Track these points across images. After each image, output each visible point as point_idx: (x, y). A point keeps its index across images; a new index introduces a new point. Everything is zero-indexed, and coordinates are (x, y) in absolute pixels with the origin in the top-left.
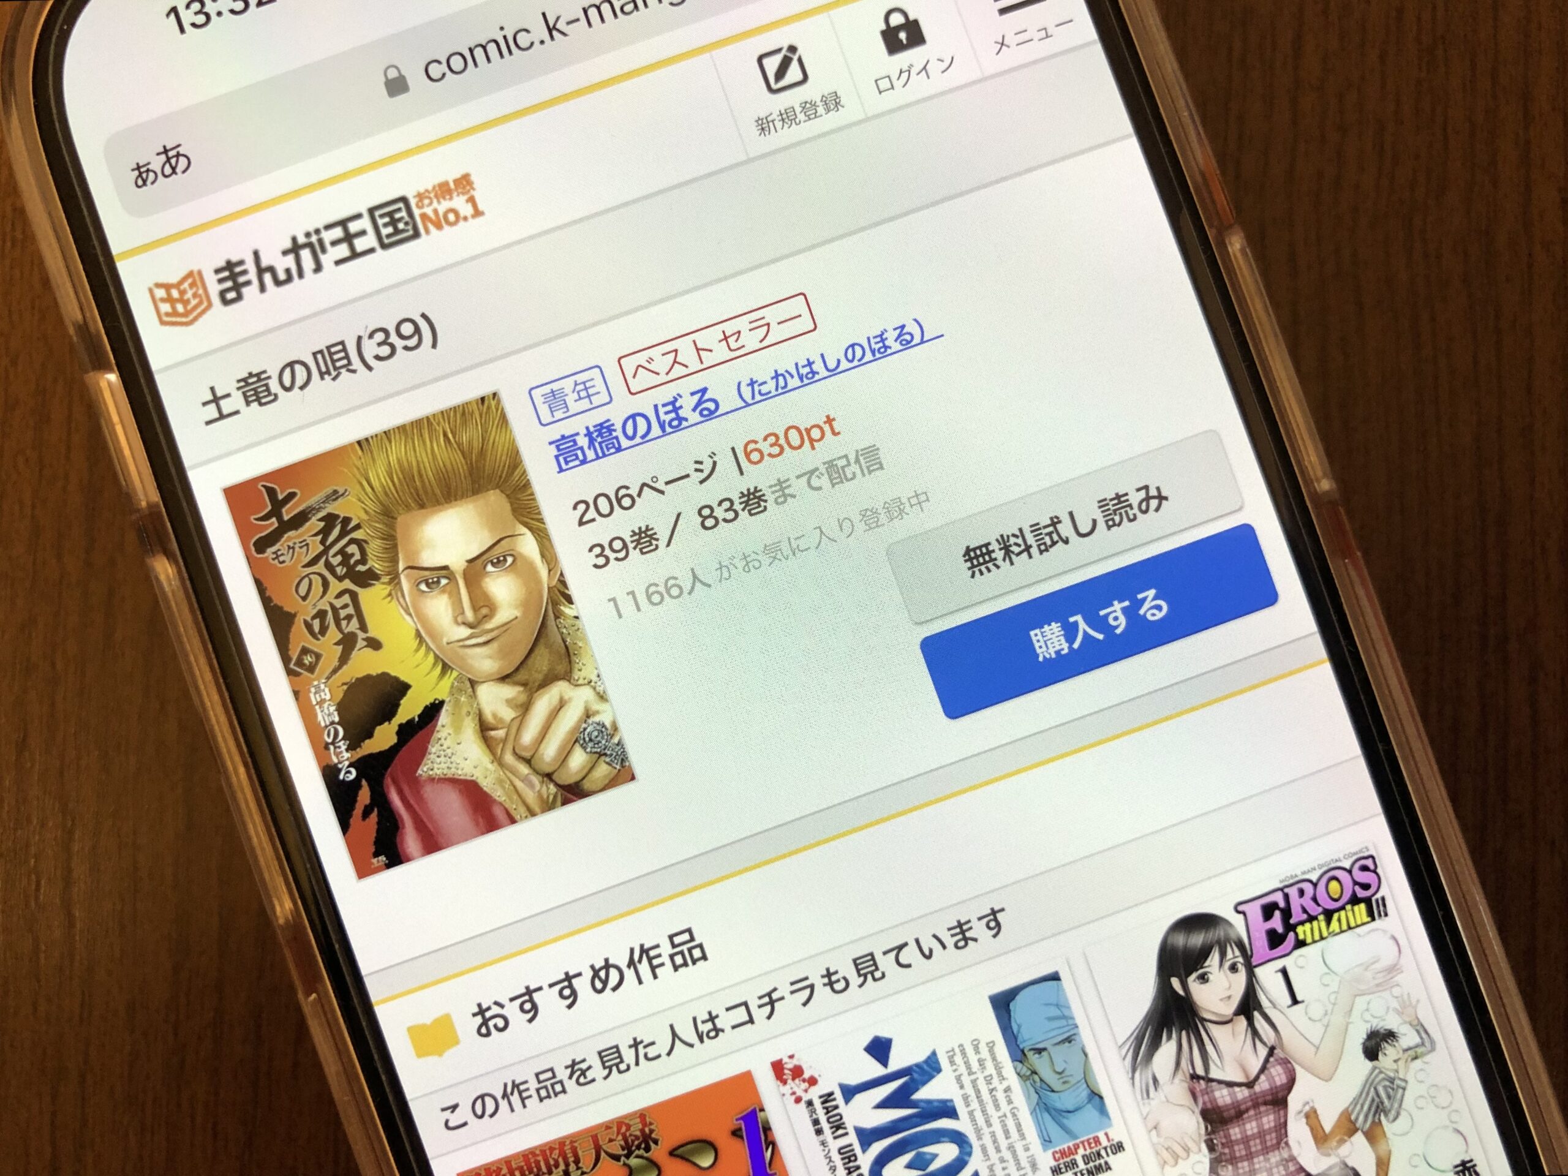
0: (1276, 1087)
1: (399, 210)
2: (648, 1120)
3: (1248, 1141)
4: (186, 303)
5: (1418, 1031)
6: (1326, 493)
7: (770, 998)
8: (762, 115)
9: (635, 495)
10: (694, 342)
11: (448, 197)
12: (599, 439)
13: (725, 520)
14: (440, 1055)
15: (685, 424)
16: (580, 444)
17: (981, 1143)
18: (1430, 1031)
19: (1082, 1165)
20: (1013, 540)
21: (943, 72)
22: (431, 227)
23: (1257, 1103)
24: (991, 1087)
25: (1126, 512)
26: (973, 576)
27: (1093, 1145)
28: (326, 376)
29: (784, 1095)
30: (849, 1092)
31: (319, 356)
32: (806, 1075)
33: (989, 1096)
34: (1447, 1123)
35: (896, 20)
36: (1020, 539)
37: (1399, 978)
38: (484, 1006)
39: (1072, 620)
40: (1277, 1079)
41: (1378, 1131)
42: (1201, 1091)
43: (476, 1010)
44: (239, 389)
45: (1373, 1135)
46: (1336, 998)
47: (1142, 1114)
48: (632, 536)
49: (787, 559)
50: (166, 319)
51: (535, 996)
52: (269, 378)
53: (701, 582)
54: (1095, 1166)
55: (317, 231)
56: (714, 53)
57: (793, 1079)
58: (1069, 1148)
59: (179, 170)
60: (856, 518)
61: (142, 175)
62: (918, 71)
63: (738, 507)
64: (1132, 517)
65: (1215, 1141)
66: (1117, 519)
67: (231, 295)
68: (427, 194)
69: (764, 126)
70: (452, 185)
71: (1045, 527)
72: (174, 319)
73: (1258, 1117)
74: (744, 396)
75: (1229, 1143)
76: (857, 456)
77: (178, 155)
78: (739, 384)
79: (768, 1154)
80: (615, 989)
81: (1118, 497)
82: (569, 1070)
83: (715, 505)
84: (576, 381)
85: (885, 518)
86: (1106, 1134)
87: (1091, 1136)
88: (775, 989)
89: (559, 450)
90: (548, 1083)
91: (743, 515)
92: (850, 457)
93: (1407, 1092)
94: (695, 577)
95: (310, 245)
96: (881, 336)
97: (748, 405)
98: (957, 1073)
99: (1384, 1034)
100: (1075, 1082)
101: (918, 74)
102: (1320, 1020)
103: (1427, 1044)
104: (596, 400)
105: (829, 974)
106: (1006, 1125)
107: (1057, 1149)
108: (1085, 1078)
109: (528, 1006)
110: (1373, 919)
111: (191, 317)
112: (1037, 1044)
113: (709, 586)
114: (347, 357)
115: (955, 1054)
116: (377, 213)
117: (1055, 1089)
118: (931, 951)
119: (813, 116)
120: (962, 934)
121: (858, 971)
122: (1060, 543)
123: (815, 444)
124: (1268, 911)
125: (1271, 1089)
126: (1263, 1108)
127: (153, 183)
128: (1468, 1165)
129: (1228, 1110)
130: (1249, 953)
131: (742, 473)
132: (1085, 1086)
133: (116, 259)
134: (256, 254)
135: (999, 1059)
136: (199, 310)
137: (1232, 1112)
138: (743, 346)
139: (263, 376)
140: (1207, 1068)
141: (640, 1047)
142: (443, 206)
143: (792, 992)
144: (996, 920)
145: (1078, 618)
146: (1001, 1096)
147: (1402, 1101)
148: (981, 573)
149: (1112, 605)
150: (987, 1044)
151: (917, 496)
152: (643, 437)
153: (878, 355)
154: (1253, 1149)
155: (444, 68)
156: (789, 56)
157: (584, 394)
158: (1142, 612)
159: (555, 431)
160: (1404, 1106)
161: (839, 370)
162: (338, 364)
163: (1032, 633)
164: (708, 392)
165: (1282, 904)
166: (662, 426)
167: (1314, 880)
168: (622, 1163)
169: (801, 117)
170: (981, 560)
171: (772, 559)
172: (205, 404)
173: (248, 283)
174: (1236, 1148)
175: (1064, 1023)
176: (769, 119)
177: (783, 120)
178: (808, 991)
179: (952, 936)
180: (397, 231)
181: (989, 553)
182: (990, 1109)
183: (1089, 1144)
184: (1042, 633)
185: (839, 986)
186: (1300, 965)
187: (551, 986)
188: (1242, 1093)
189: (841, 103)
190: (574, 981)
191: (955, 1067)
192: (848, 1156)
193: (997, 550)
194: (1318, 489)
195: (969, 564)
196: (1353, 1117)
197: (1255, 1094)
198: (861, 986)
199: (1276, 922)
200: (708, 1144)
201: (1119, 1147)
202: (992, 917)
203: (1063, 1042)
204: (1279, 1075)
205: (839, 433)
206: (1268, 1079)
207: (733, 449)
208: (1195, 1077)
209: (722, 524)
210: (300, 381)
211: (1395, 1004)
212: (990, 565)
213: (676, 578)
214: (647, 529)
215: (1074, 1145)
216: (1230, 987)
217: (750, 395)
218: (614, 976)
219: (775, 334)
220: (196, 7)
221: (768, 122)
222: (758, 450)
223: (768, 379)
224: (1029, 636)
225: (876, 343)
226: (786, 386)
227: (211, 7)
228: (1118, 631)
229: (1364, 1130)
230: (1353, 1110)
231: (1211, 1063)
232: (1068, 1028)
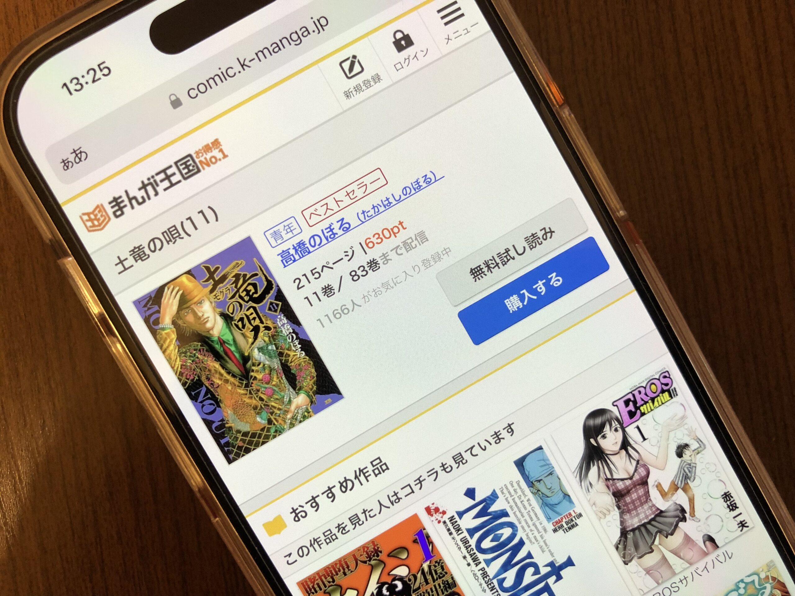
0: (642, 477)
1: (189, 161)
2: (376, 543)
3: (634, 502)
4: (98, 220)
5: (698, 442)
6: (622, 217)
7: (419, 480)
8: (346, 90)
9: (320, 271)
10: (334, 198)
11: (210, 151)
12: (300, 250)
13: (362, 276)
14: (280, 533)
15: (336, 236)
16: (291, 253)
17: (521, 525)
18: (703, 441)
19: (565, 526)
20: (490, 262)
21: (424, 56)
22: (205, 167)
23: (635, 485)
24: (521, 500)
25: (537, 241)
26: (476, 281)
27: (569, 516)
28: (170, 242)
29: (433, 521)
30: (461, 514)
31: (165, 234)
32: (441, 511)
33: (521, 504)
34: (716, 478)
35: (399, 36)
36: (493, 260)
37: (686, 421)
38: (295, 508)
39: (522, 292)
40: (642, 473)
41: (687, 486)
42: (611, 485)
43: (292, 511)
44: (131, 255)
45: (685, 490)
46: (661, 434)
47: (587, 499)
48: (322, 290)
49: (393, 288)
50: (91, 229)
51: (316, 499)
52: (144, 248)
53: (356, 305)
54: (571, 525)
55: (153, 177)
56: (319, 64)
57: (436, 513)
58: (559, 520)
59: (83, 159)
60: (420, 264)
63: (367, 269)
64: (540, 243)
65: (620, 505)
66: (534, 245)
67: (119, 213)
68: (200, 151)
69: (348, 95)
70: (211, 145)
71: (503, 254)
72: (94, 228)
73: (636, 491)
74: (361, 219)
75: (626, 504)
76: (416, 237)
77: (81, 152)
78: (358, 214)
79: (430, 548)
80: (351, 490)
81: (533, 235)
82: (338, 528)
83: (357, 270)
84: (284, 226)
85: (433, 262)
86: (574, 511)
87: (567, 513)
88: (421, 476)
89: (281, 256)
90: (329, 536)
91: (370, 272)
92: (413, 238)
93: (697, 468)
94: (354, 303)
95: (150, 184)
96: (417, 181)
97: (363, 222)
98: (506, 497)
99: (684, 446)
100: (557, 491)
101: (413, 59)
103: (702, 446)
104: (295, 232)
105: (443, 465)
106: (530, 515)
107: (554, 521)
108: (560, 489)
109: (314, 505)
110: (672, 398)
111: (102, 226)
112: (538, 478)
113: (360, 306)
114: (178, 232)
115: (503, 489)
116: (179, 164)
117: (549, 496)
118: (485, 447)
119: (369, 86)
120: (497, 437)
121: (455, 461)
122: (511, 259)
123: (397, 235)
124: (627, 403)
125: (640, 478)
126: (638, 487)
127: (72, 167)
128: (727, 494)
129: (623, 491)
130: (622, 422)
131: (366, 253)
132: (561, 492)
133: (61, 205)
134: (126, 192)
135: (523, 488)
136: (105, 222)
137: (625, 491)
138: (356, 197)
139: (141, 247)
140: (612, 475)
141: (367, 512)
142: (208, 156)
143: (429, 476)
144: (511, 428)
145: (524, 291)
146: (526, 503)
147: (695, 472)
148: (479, 279)
149: (538, 283)
150: (516, 482)
151: (445, 250)
152: (319, 245)
153: (417, 190)
154: (636, 505)
155: (196, 91)
156: (353, 60)
157: (289, 230)
158: (551, 284)
159: (279, 250)
160: (696, 474)
161: (401, 200)
162: (174, 236)
163: (506, 301)
164: (344, 219)
165: (632, 399)
166: (327, 239)
167: (644, 386)
168: (368, 564)
169: (364, 88)
170: (478, 273)
171: (386, 289)
172: (116, 265)
173: (125, 206)
174: (629, 506)
175: (547, 467)
177: (356, 90)
178: (435, 474)
179: (493, 438)
180: (190, 171)
181: (481, 269)
182: (523, 510)
183: (567, 516)
184: (510, 301)
185: (448, 470)
186: (644, 423)
187: (323, 494)
188: (628, 482)
189: (381, 78)
190: (333, 490)
191: (504, 495)
192: (465, 542)
193: (484, 267)
194: (619, 216)
195: (473, 276)
196: (676, 483)
197: (634, 481)
198: (458, 468)
199: (631, 407)
200: (404, 549)
201: (580, 515)
202: (509, 427)
203: (548, 475)
204: (642, 471)
205: (406, 228)
206: (638, 474)
207: (360, 243)
208: (607, 479)
211: (686, 432)
212: (482, 275)
213: (345, 305)
214: (329, 286)
215: (561, 518)
216: (616, 439)
217: (363, 218)
218: (350, 484)
219: (370, 188)
220: (75, 81)
221: (349, 93)
222: (371, 242)
223: (370, 209)
224: (504, 303)
225: (415, 185)
226: (379, 211)
227: (82, 81)
228: (542, 294)
229: (682, 487)
230: (675, 480)
231: (613, 472)
232: (550, 469)
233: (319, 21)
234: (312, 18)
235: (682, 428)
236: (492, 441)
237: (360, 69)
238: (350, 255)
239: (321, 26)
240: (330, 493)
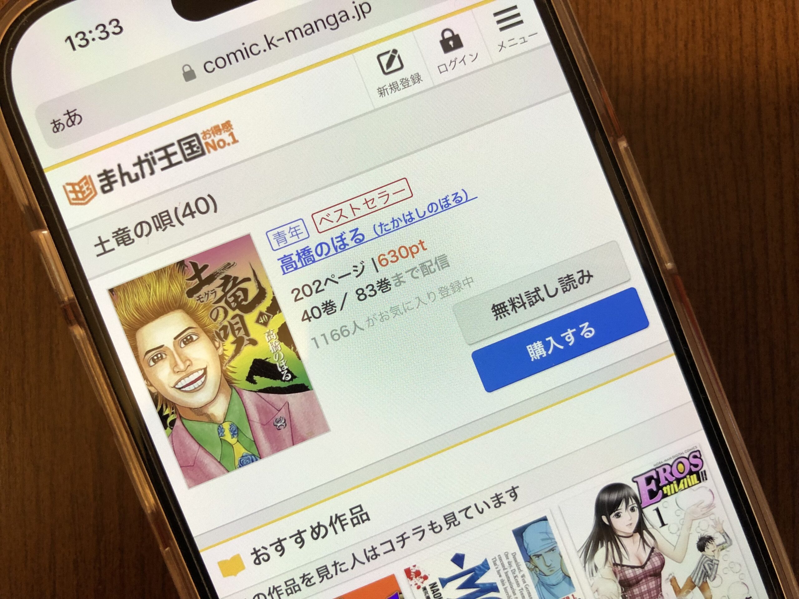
0: (655, 567)
1: (194, 141)
3: (643, 595)
4: (83, 193)
5: (724, 536)
6: (670, 270)
7: (403, 537)
8: (381, 87)
10: (350, 205)
11: (219, 133)
12: (304, 257)
13: (370, 296)
14: (235, 575)
15: (347, 247)
16: (293, 260)
18: (730, 537)
20: (516, 300)
21: (472, 61)
22: (211, 150)
23: (646, 576)
24: (515, 575)
25: (573, 284)
26: (497, 319)
28: (159, 229)
29: (411, 585)
30: (444, 582)
31: (155, 219)
32: (422, 575)
33: (514, 580)
34: (739, 580)
35: (448, 35)
36: (520, 299)
37: (714, 510)
38: (257, 549)
39: (547, 339)
40: (656, 563)
41: (706, 586)
42: (619, 571)
43: (253, 551)
44: (113, 237)
45: (702, 589)
46: (683, 522)
47: (590, 584)
48: (322, 306)
49: (402, 314)
50: (73, 201)
51: (283, 543)
52: (129, 231)
53: (358, 327)
55: (151, 153)
56: (354, 54)
57: (416, 577)
59: (76, 123)
60: (437, 292)
61: (57, 126)
62: (460, 61)
63: (376, 288)
64: (575, 286)
65: (626, 596)
66: (568, 287)
67: (107, 188)
68: (208, 132)
69: (382, 92)
70: (221, 127)
71: (532, 293)
72: (77, 202)
73: (647, 582)
74: (377, 232)
75: (634, 597)
76: (436, 261)
77: (75, 115)
78: (374, 225)
80: (323, 537)
81: (568, 276)
82: (302, 579)
83: (364, 288)
84: (290, 227)
85: (451, 292)
86: (573, 595)
87: (565, 597)
88: (405, 533)
89: (282, 261)
90: (292, 586)
91: (380, 292)
92: (432, 260)
93: (719, 566)
94: (356, 325)
95: (147, 160)
96: (446, 198)
97: (379, 236)
98: (498, 569)
99: (707, 538)
100: (555, 570)
101: (460, 63)
102: (676, 533)
103: (728, 542)
104: (301, 237)
106: (523, 594)
108: (561, 568)
109: (279, 548)
110: (700, 482)
111: (86, 200)
112: (537, 552)
114: (170, 218)
115: (496, 560)
116: (182, 143)
117: (547, 574)
118: (483, 509)
119: (407, 86)
120: (498, 500)
121: (446, 521)
122: (540, 301)
123: (414, 254)
124: (649, 480)
125: (653, 568)
126: (649, 578)
127: (62, 130)
129: (632, 580)
130: (640, 501)
131: (377, 271)
132: (561, 572)
133: (45, 171)
134: (119, 166)
135: (518, 561)
136: (90, 196)
137: (634, 581)
138: (376, 206)
139: (126, 230)
140: (621, 560)
141: (338, 566)
142: (217, 138)
143: (414, 534)
144: (514, 492)
145: (550, 338)
146: (520, 579)
147: (717, 571)
148: (501, 318)
149: (567, 331)
150: (512, 554)
151: (467, 279)
152: (326, 255)
153: (444, 209)
155: (214, 65)
156: (393, 55)
157: (294, 233)
158: (582, 334)
159: (281, 254)
160: (717, 573)
161: (424, 217)
162: (165, 222)
163: (528, 347)
164: (358, 231)
165: (655, 477)
166: (336, 249)
167: (671, 464)
169: (401, 87)
170: (501, 311)
171: (394, 315)
172: (96, 246)
173: (116, 181)
175: (550, 541)
176: (384, 88)
177: (391, 88)
178: (422, 533)
179: (493, 501)
180: (193, 152)
181: (505, 307)
182: (515, 586)
184: (533, 347)
185: (436, 530)
186: (665, 506)
187: (291, 537)
188: (639, 571)
189: (421, 79)
190: (302, 534)
191: (496, 566)
193: (508, 306)
194: (667, 268)
195: (494, 313)
196: (693, 580)
197: (645, 571)
198: (448, 529)
199: (653, 486)
202: (512, 491)
203: (550, 551)
204: (656, 561)
205: (426, 249)
206: (651, 564)
207: (373, 259)
208: (615, 564)
209: (368, 298)
210: (145, 232)
211: (712, 523)
212: (505, 313)
213: (346, 326)
214: (330, 302)
216: (631, 519)
217: (380, 230)
218: (323, 531)
219: (392, 200)
220: (81, 36)
221: (384, 90)
222: (386, 259)
223: (389, 223)
224: (526, 348)
225: (444, 202)
226: (398, 225)
227: (89, 36)
228: (571, 344)
229: (699, 586)
230: (693, 576)
231: (623, 558)
232: (552, 544)
233: (361, 6)
234: (354, 2)
235: (708, 518)
236: (492, 504)
237: (399, 66)
238: (360, 271)
239: (363, 12)
240: (299, 538)
